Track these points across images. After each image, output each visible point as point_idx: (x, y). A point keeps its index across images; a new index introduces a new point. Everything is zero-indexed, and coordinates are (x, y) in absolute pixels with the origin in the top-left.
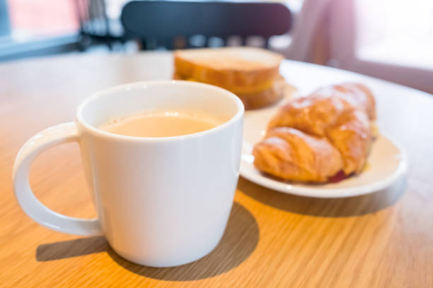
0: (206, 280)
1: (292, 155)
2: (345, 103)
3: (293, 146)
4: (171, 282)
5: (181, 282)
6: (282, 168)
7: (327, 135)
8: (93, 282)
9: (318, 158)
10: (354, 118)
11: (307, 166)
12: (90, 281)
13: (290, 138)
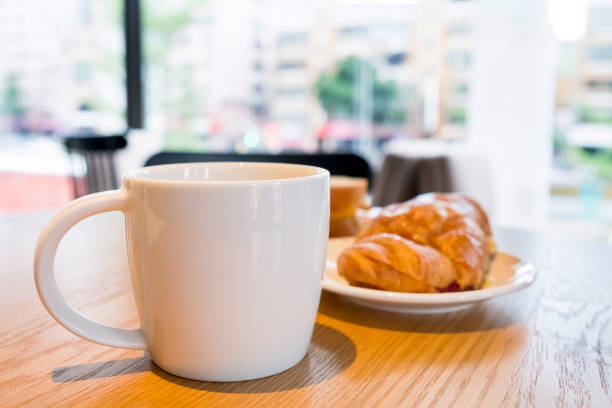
0: (292, 391)
1: (389, 258)
2: (449, 210)
3: (390, 248)
4: (245, 395)
5: (256, 395)
6: (378, 273)
7: (431, 242)
8: (135, 398)
9: (423, 261)
10: (463, 225)
11: (411, 271)
12: (132, 397)
13: (386, 242)
